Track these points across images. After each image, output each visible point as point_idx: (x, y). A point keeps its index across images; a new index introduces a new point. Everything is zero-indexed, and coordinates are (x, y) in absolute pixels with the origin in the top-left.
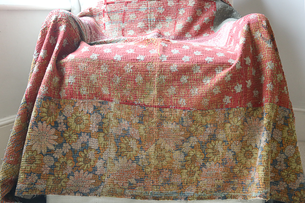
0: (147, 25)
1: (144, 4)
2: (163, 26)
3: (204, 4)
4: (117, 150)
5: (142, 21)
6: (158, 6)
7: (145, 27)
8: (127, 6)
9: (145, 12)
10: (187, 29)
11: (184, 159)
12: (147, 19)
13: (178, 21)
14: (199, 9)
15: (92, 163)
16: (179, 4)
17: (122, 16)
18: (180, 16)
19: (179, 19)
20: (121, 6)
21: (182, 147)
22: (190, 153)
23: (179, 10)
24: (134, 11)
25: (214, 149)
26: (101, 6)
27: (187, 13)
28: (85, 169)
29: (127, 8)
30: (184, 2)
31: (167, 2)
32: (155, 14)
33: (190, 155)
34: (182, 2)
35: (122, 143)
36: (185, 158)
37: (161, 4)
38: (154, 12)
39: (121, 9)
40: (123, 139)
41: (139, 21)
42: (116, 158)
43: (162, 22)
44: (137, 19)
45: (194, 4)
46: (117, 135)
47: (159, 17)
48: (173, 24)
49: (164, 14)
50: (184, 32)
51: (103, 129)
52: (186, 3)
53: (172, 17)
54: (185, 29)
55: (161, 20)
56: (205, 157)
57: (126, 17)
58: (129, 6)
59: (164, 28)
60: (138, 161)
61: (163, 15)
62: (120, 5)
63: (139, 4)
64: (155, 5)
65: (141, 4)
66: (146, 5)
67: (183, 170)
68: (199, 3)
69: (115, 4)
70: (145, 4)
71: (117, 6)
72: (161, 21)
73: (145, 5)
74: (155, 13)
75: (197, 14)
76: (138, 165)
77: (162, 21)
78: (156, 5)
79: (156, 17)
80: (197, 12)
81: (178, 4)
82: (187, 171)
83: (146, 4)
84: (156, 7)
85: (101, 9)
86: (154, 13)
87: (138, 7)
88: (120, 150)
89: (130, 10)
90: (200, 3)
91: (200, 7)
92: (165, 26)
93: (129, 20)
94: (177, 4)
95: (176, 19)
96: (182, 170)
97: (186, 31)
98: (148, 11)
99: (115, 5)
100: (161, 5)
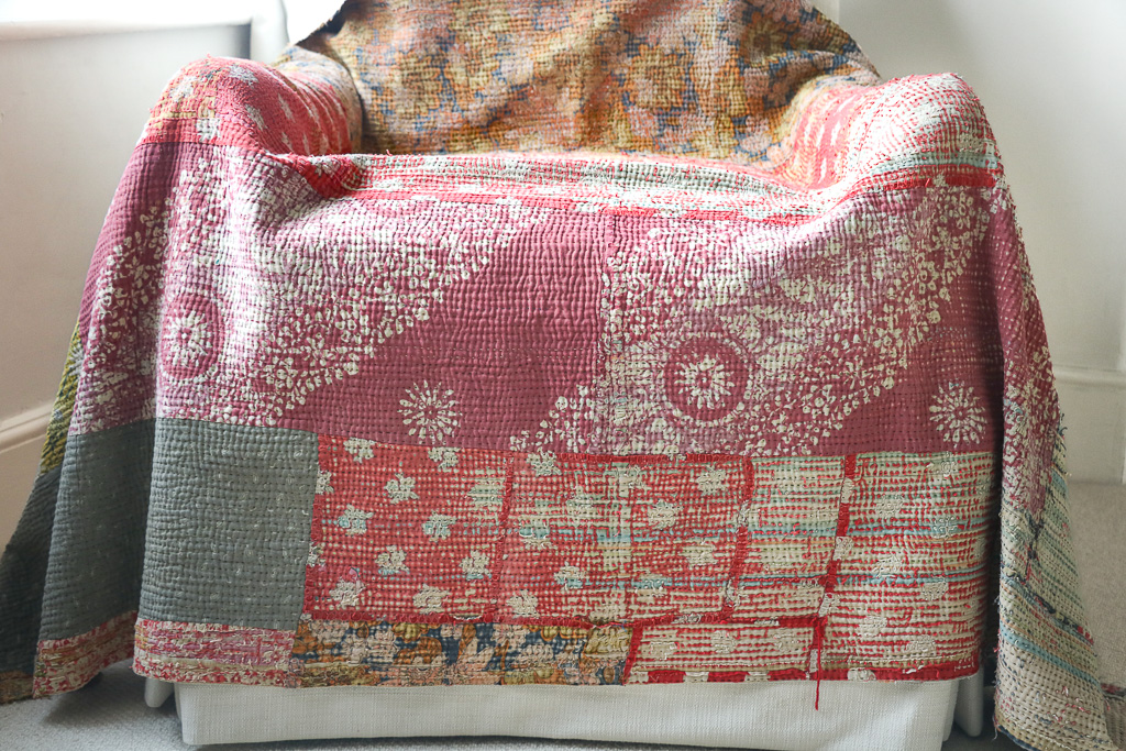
0: (635, 516)
1: (642, 608)
2: (563, 508)
3: (367, 599)
4: (691, 70)
5: (658, 533)
6: (581, 595)
7: (646, 506)
8: (720, 603)
9: (641, 569)
10: (449, 483)
11: (500, 61)
12: (636, 539)
13: (491, 524)
14: (395, 575)
15: (752, 36)
16: (486, 601)
17: (747, 561)
18: (484, 546)
19: (489, 533)
20: (751, 604)
21: (509, 93)
22: (485, 78)
23: (486, 571)
24: (692, 578)
25: (417, 91)
26: (840, 615)
27: (452, 555)
28: (769, 23)
29: (721, 594)
30: (465, 608)
31: (538, 608)
32: (599, 560)
33: (485, 73)
34: (472, 607)
35: (676, 90)
36: (498, 63)
37: (567, 605)
38: (600, 569)
39: (751, 592)
40: (674, 100)
41: (672, 533)
42: (692, 46)
43: (567, 527)
44: (680, 541)
45: (419, 595)
46: (692, 111)
47: (581, 547)
48: (514, 513)
49: (553, 558)
50: (462, 468)
51: (732, 125)
52: (456, 601)
53: (518, 544)
54: (460, 483)
55: (568, 536)
56: (441, 67)
57: (727, 555)
58: (714, 603)
59: (559, 498)
60: (628, 44)
61: (562, 554)
62: (753, 608)
63: (665, 608)
64: (595, 599)
65: (658, 608)
66: (636, 603)
67: (501, 29)
68: (395, 600)
69: (774, 615)
70: (640, 604)
71: (767, 606)
72: (570, 532)
73: (638, 599)
74: (596, 566)
75: (401, 554)
76: (629, 33)
77: (565, 531)
78: (591, 599)
79: (595, 550)
80: (404, 562)
81: (488, 598)
82: (491, 28)
83: (634, 607)
84: (590, 592)
85: (842, 597)
86: (602, 564)
87: (672, 593)
88: (682, 71)
89: (706, 585)
90: (389, 599)
91: (388, 583)
92: (554, 509)
93: (716, 540)
94: (494, 601)
95: (503, 532)
96: (506, 29)
97: (453, 475)
98: (628, 576)
99: (777, 610)
100: (570, 600)
